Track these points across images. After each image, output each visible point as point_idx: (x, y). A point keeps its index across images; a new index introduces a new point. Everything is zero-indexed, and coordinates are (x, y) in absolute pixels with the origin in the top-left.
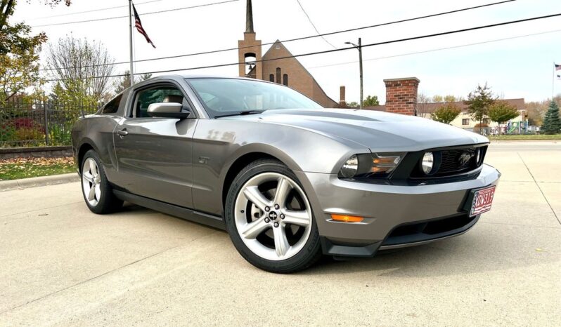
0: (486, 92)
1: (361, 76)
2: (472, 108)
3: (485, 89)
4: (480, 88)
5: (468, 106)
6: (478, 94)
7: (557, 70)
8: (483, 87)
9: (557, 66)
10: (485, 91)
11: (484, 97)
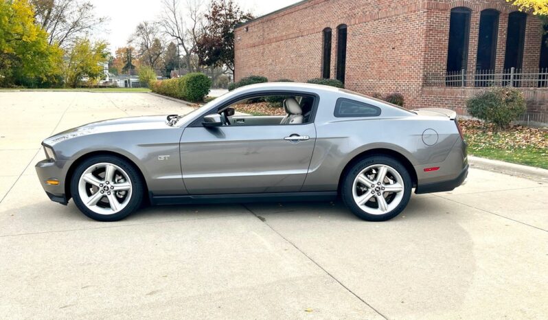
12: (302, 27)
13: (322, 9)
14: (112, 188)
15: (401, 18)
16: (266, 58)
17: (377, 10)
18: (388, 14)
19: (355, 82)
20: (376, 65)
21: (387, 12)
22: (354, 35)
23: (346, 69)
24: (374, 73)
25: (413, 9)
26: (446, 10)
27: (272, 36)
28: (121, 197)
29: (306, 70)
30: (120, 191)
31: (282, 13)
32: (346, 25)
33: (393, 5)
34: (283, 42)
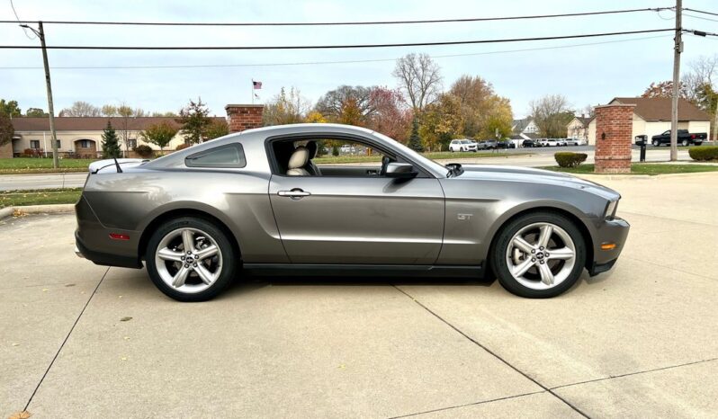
0: (203, 109)
1: (48, 77)
2: (188, 127)
3: (200, 105)
4: (193, 104)
5: (182, 125)
6: (192, 112)
7: (255, 88)
8: (197, 103)
9: (255, 83)
10: (201, 107)
11: (199, 115)
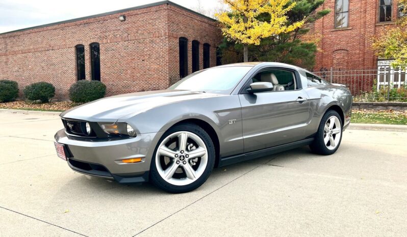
12: (52, 43)
13: (73, 31)
14: (187, 156)
15: (147, 41)
16: (11, 66)
17: (126, 35)
18: (137, 38)
19: (111, 83)
20: (129, 72)
21: (135, 37)
22: (107, 50)
23: (101, 74)
24: (128, 76)
25: (157, 35)
26: (177, 38)
27: (16, 49)
28: (195, 164)
29: (59, 75)
30: (194, 158)
31: (28, 31)
32: (98, 44)
33: (140, 32)
34: (30, 54)
